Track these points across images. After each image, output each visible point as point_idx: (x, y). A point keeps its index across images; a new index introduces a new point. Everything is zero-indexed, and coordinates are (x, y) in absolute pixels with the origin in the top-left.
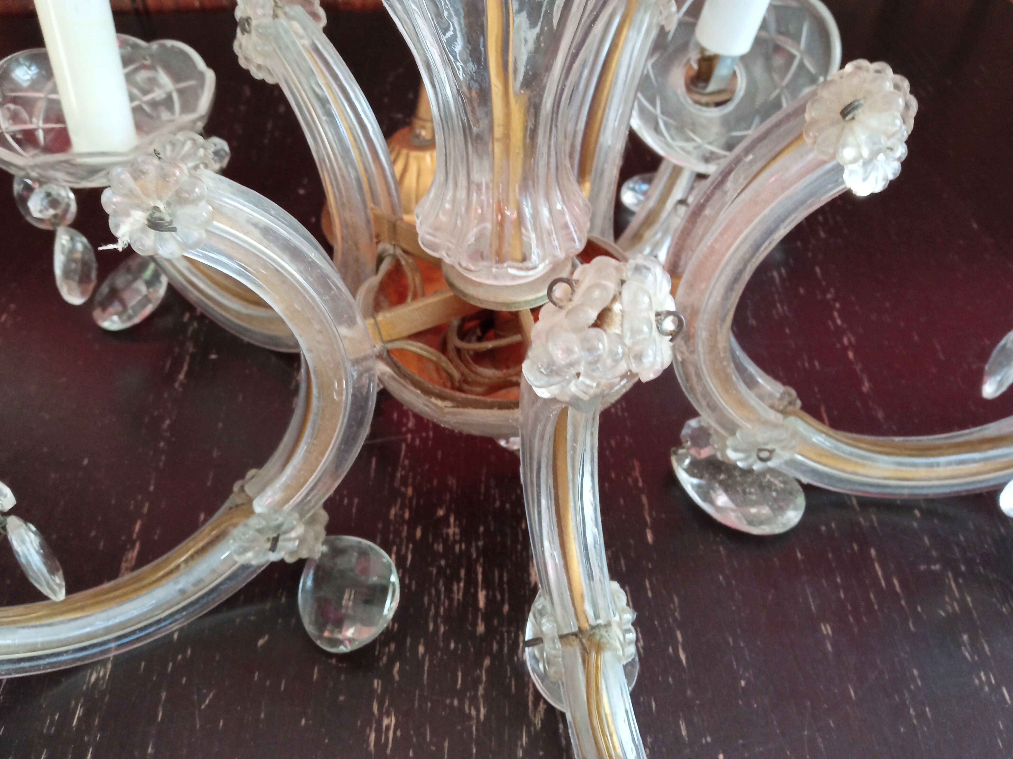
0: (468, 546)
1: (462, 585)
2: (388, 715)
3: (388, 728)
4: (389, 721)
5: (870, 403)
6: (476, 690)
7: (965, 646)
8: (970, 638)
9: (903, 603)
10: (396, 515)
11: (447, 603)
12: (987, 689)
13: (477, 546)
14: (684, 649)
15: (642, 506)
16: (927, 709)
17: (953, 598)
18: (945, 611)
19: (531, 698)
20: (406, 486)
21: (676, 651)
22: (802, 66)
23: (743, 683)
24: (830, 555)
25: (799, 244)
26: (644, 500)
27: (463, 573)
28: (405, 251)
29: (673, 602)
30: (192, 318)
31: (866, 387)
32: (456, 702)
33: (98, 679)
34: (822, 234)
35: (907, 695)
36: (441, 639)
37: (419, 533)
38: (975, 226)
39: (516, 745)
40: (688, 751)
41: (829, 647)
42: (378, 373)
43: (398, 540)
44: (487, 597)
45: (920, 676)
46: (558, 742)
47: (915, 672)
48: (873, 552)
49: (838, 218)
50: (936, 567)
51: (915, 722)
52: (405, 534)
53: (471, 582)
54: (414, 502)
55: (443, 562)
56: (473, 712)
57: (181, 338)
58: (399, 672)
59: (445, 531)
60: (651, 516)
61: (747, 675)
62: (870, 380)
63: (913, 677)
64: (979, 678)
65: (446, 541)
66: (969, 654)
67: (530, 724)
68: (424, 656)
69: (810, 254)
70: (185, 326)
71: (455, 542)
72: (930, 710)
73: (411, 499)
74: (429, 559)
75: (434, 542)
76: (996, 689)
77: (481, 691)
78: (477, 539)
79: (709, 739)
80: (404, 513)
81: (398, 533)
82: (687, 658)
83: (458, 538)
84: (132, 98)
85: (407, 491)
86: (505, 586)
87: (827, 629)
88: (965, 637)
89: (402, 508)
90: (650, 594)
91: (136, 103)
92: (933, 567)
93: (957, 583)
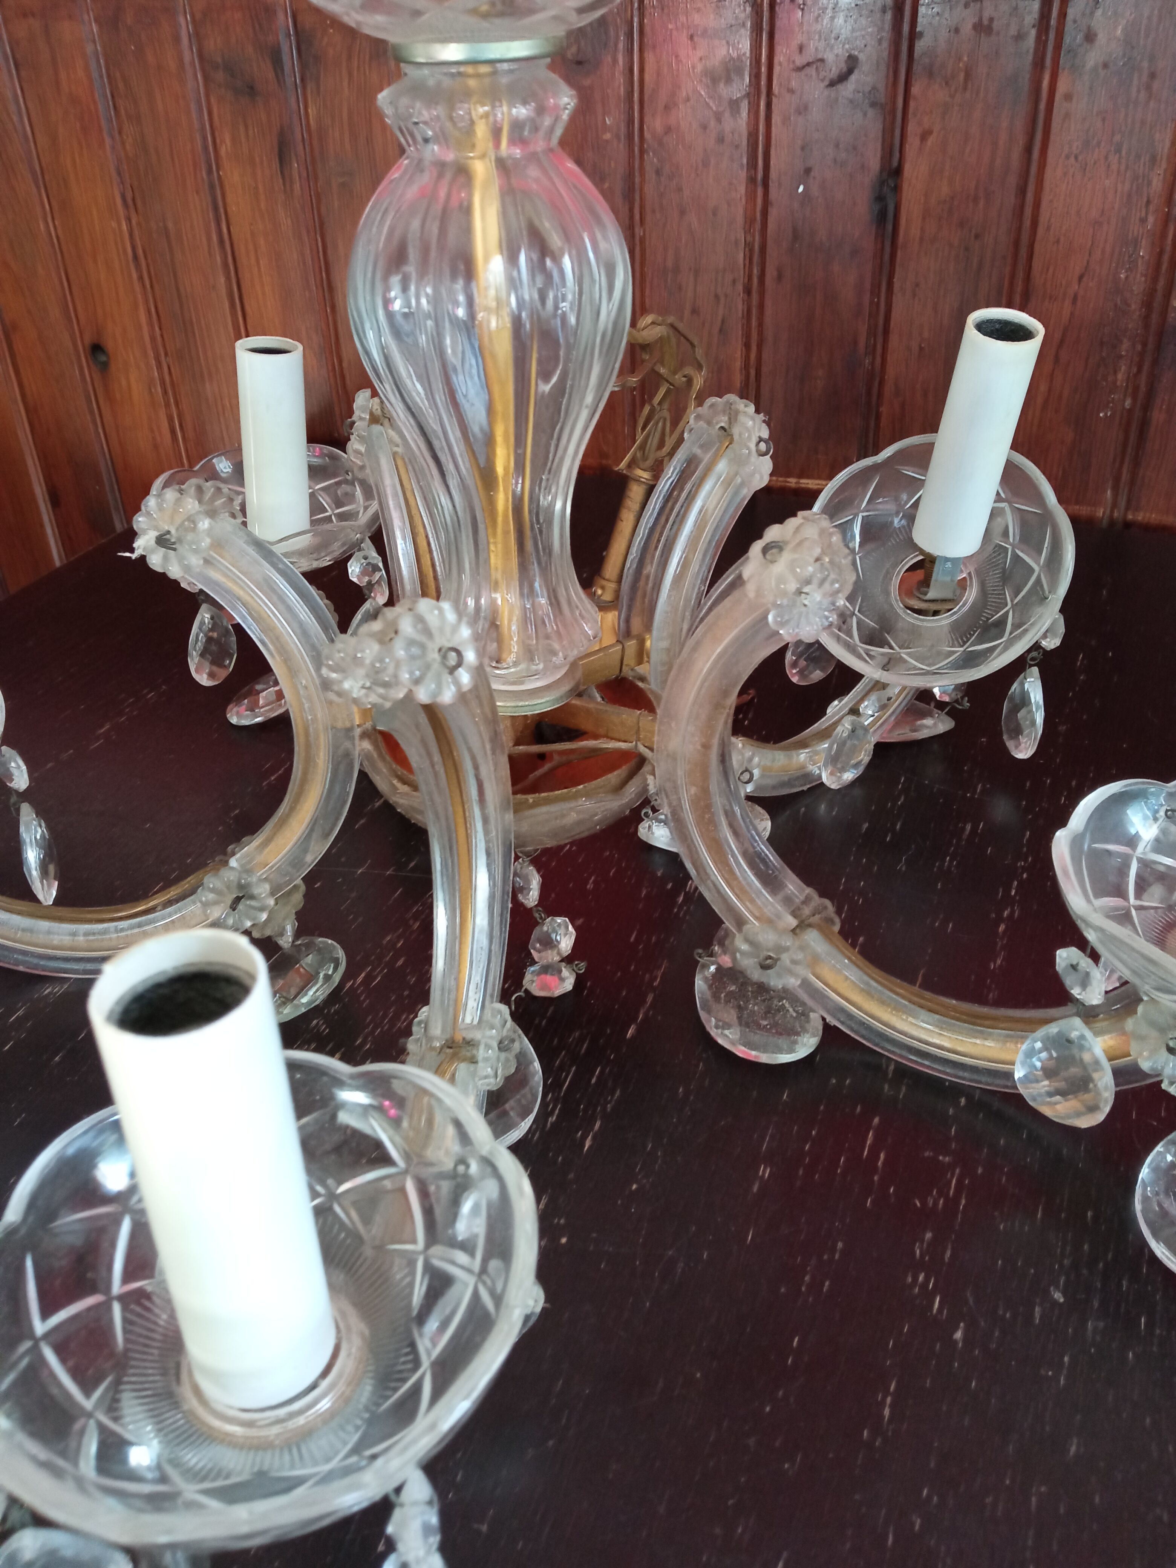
7: (922, 1243)
8: (934, 1238)
9: (876, 1178)
10: (389, 941)
12: (916, 1290)
14: (594, 1139)
15: (644, 1001)
16: (827, 1283)
17: (940, 1194)
18: (924, 1203)
20: (416, 920)
21: (584, 1137)
23: (634, 1187)
24: (822, 1108)
29: (613, 1095)
35: (814, 1261)
36: (361, 1053)
41: (755, 1188)
45: (842, 1252)
47: (840, 1245)
48: (876, 1120)
50: (946, 1159)
51: (803, 1289)
60: (646, 1014)
61: (644, 1181)
63: (833, 1249)
64: (915, 1279)
66: (921, 1252)
72: (829, 1286)
76: (927, 1296)
79: (562, 1221)
80: (398, 942)
82: (590, 1147)
87: (765, 1172)
88: (929, 1235)
89: (399, 937)
90: (593, 1081)
92: (941, 1158)
93: (960, 1182)
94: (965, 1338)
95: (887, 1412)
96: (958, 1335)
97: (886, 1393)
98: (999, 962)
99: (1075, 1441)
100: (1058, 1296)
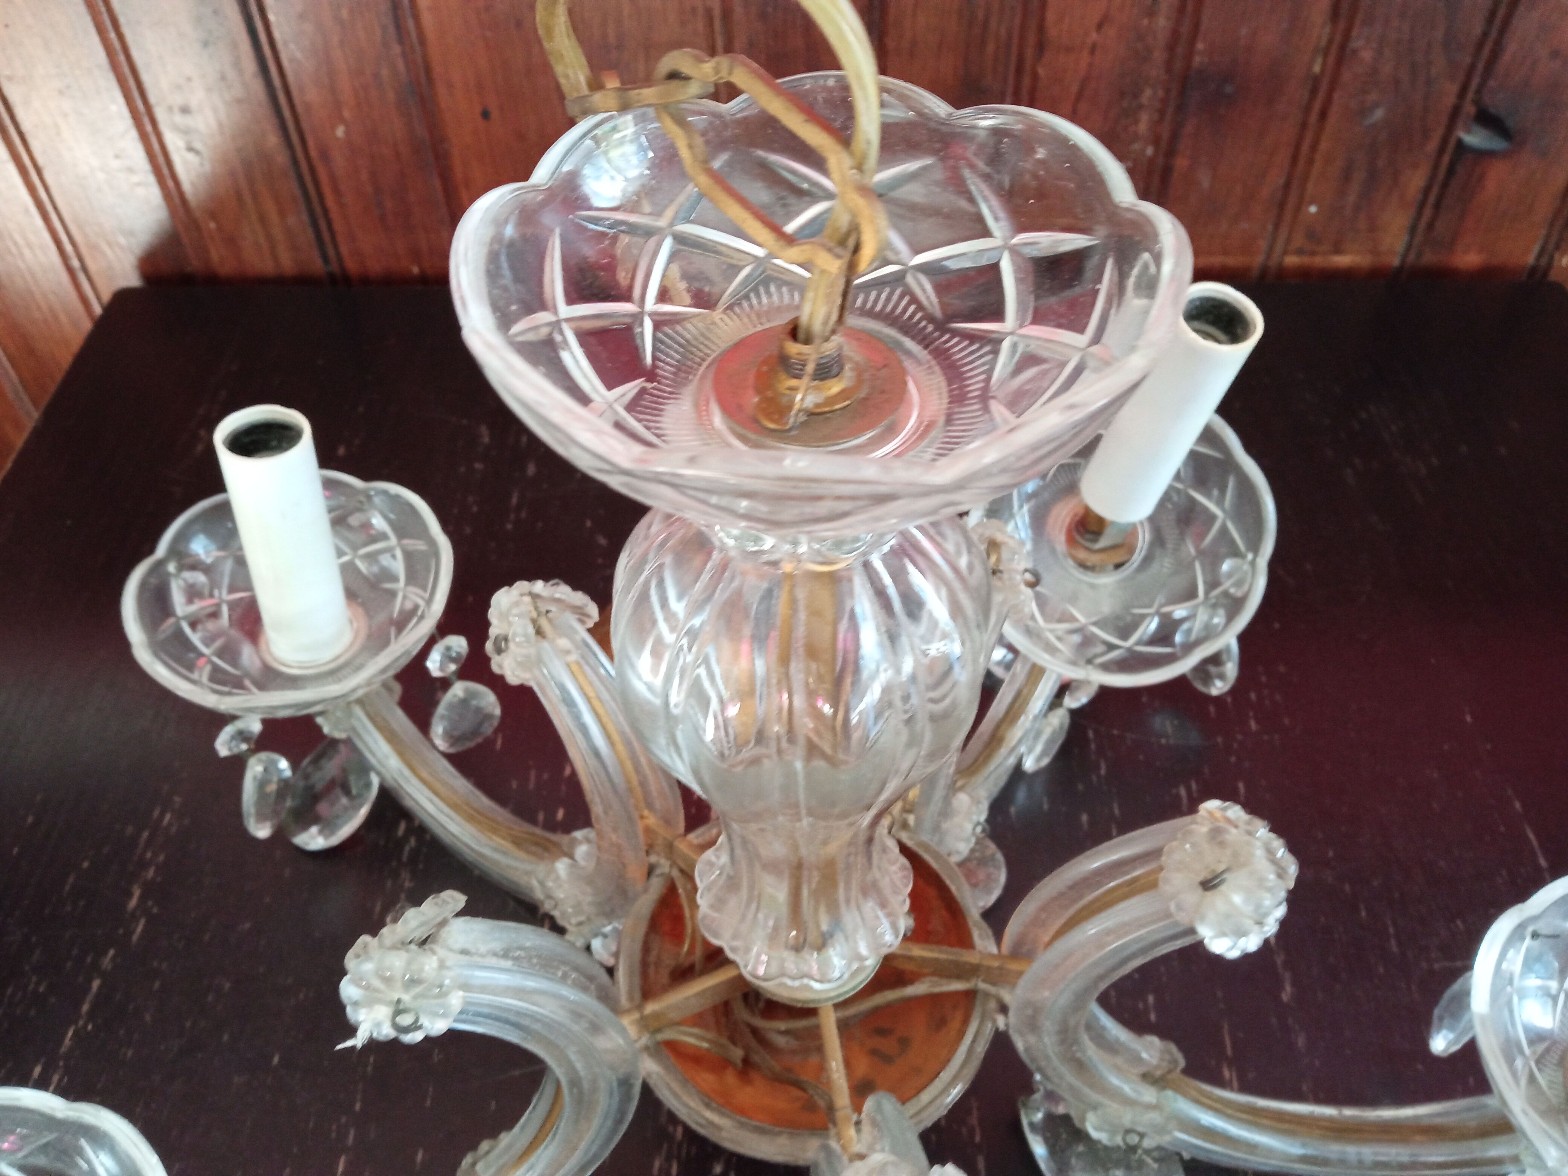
5: (1290, 1021)
10: (660, 1170)
22: (1224, 531)
25: (1220, 740)
26: (981, 1163)
28: (684, 872)
30: (409, 831)
31: (1286, 995)
34: (1253, 725)
38: (1468, 719)
49: (1278, 697)
54: (684, 1151)
57: (394, 863)
62: (1294, 984)
69: (1233, 759)
70: (400, 844)
73: (680, 1145)
80: (670, 1166)
84: (340, 553)
85: (675, 1130)
89: (668, 1159)
91: (345, 559)
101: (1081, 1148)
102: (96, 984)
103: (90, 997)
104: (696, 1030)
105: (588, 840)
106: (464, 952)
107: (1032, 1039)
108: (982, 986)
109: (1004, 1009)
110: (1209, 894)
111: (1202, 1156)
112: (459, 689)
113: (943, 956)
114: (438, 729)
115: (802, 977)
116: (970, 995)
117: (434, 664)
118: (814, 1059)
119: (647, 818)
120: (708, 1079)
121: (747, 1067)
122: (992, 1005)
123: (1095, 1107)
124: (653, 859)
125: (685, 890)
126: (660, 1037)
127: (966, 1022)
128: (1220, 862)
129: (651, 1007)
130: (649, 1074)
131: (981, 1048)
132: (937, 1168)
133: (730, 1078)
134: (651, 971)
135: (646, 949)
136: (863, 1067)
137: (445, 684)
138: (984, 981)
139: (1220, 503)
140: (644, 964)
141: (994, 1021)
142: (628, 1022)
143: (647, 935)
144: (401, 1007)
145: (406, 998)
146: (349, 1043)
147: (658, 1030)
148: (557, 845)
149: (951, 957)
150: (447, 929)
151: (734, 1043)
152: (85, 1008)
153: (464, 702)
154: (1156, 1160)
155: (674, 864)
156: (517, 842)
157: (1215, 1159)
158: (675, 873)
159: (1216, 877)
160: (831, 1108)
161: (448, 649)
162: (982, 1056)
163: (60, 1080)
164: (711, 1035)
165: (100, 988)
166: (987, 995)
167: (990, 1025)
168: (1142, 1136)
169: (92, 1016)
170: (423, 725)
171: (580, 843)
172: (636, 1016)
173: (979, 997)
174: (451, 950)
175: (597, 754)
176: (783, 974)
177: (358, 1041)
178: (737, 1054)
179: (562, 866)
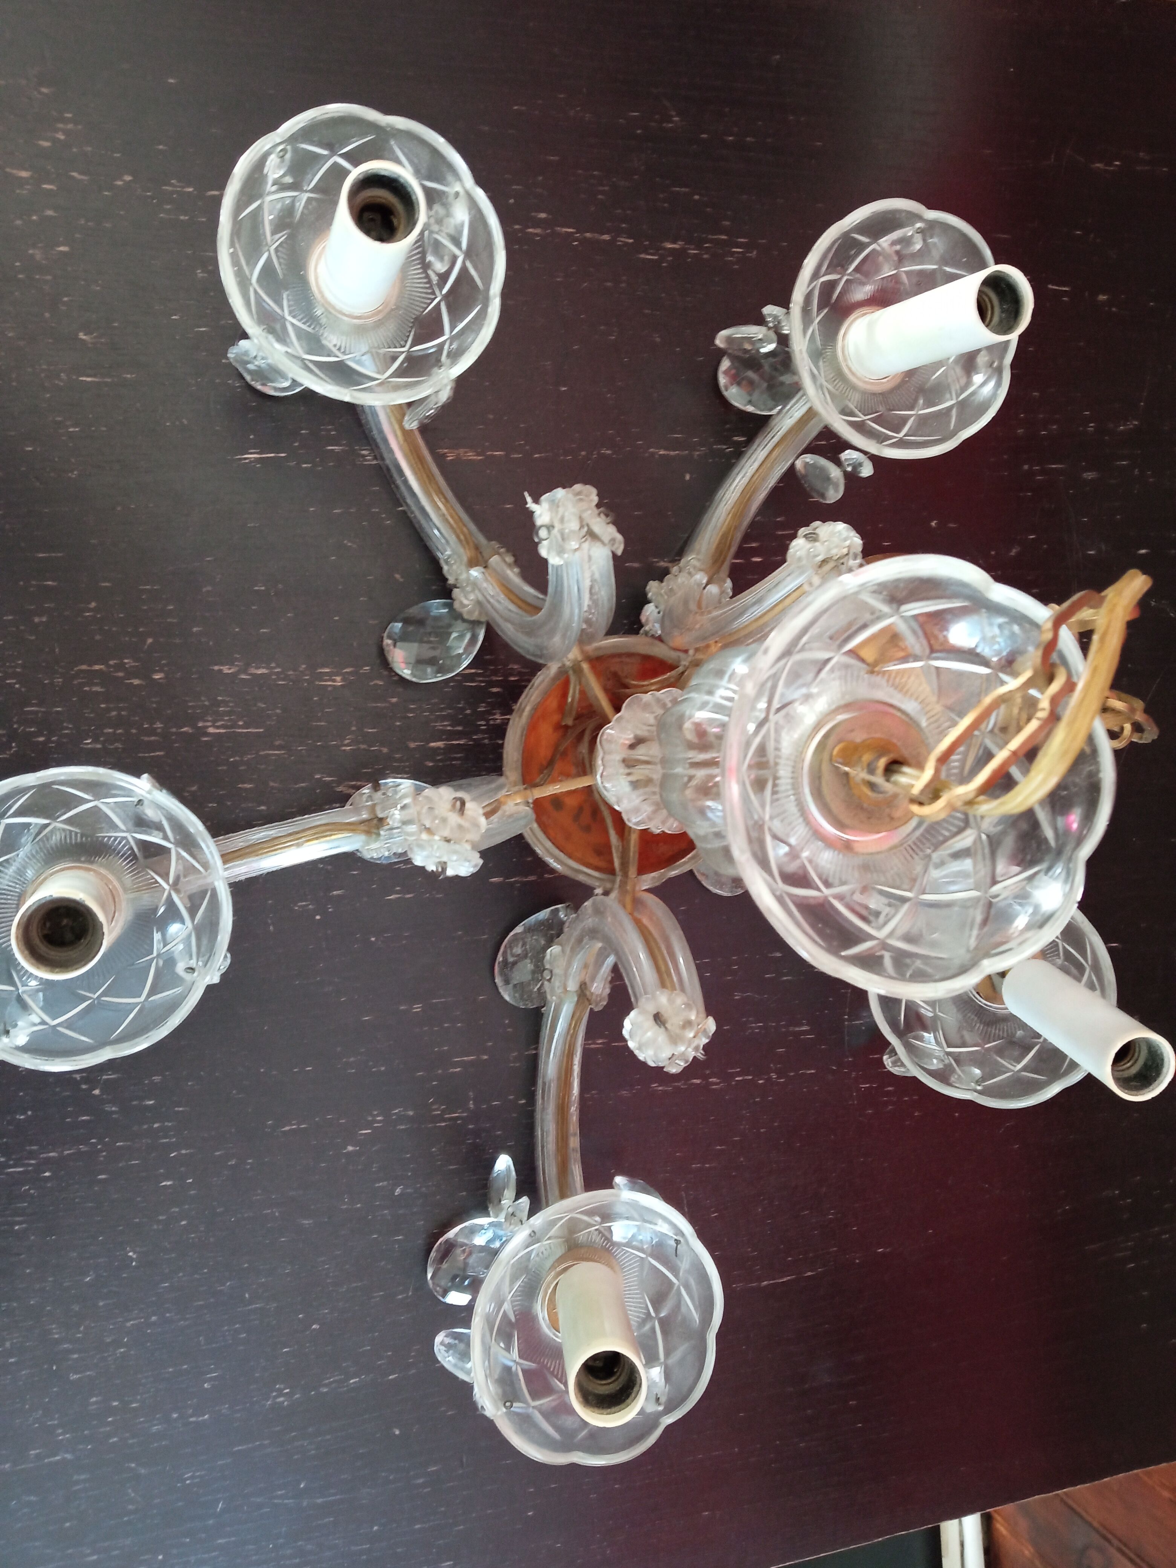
0: (484, 732)
1: (449, 728)
2: (342, 680)
3: (334, 681)
4: (338, 681)
6: (363, 743)
7: (403, 1111)
8: (411, 1116)
9: (440, 1071)
11: (432, 717)
12: (370, 1119)
13: (484, 738)
15: (526, 876)
16: (353, 1071)
17: (443, 1111)
19: (359, 783)
21: (397, 892)
23: (373, 939)
26: (532, 878)
27: (460, 728)
28: (683, 673)
32: (354, 728)
33: (364, 456)
35: (364, 1058)
36: (403, 714)
37: (495, 690)
39: (323, 773)
40: (322, 894)
41: (402, 1007)
42: (549, 664)
43: (488, 673)
44: (439, 748)
45: (379, 1071)
46: (326, 804)
47: (383, 1069)
48: (484, 1057)
50: (471, 1105)
52: (494, 678)
53: (451, 735)
55: (468, 712)
56: (347, 742)
58: (376, 685)
59: (498, 711)
60: (516, 882)
61: (380, 943)
63: (378, 1066)
64: (378, 1115)
65: (489, 713)
66: (398, 1113)
67: (339, 783)
68: (389, 702)
71: (488, 721)
72: (353, 1073)
74: (471, 700)
75: (488, 703)
76: (369, 1125)
77: (363, 746)
78: (490, 739)
79: (330, 911)
81: (495, 672)
82: (390, 900)
83: (492, 722)
86: (449, 763)
87: (417, 1008)
88: (412, 1113)
89: (520, 674)
92: (471, 1102)
93: (457, 1118)
94: (349, 1153)
95: (287, 1128)
96: (350, 1148)
97: (299, 1124)
98: (660, 1088)
99: (311, 1222)
100: (398, 1191)
101: (543, 942)
102: (606, 237)
103: (596, 236)
104: (577, 695)
105: (723, 592)
106: (590, 558)
107: (590, 911)
108: (618, 879)
109: (606, 893)
110: (652, 1018)
111: (544, 1020)
112: (835, 473)
113: (631, 854)
114: (809, 458)
115: (603, 765)
116: (612, 872)
117: (847, 455)
118: (574, 770)
119: (716, 646)
120: (553, 703)
121: (565, 729)
122: (608, 886)
123: (563, 951)
124: (691, 652)
125: (669, 678)
126: (571, 672)
127: (597, 869)
128: (672, 1025)
129: (585, 666)
130: (549, 668)
131: (581, 878)
132: (478, 855)
133: (556, 718)
134: (617, 660)
135: (630, 655)
136: (571, 802)
137: (838, 463)
138: (620, 881)
139: (1024, 1069)
140: (620, 655)
141: (599, 887)
142: (574, 654)
143: (639, 655)
144: (551, 528)
145: (555, 531)
146: (529, 499)
147: (575, 671)
148: (717, 571)
149: (631, 859)
150: (601, 545)
151: (576, 719)
152: (588, 235)
153: (827, 479)
154: (539, 989)
155: (687, 668)
156: (724, 537)
157: (544, 1028)
158: (681, 669)
159: (661, 1021)
160: (536, 785)
161: (860, 465)
162: (577, 879)
163: (537, 235)
164: (575, 705)
165: (604, 241)
166: (613, 882)
167: (597, 884)
168: (549, 980)
169: (584, 241)
170: (809, 449)
171: (721, 587)
172: (580, 658)
173: (611, 877)
174: (589, 550)
175: (742, 614)
176: (604, 753)
177: (531, 505)
178: (569, 722)
179: (701, 578)
